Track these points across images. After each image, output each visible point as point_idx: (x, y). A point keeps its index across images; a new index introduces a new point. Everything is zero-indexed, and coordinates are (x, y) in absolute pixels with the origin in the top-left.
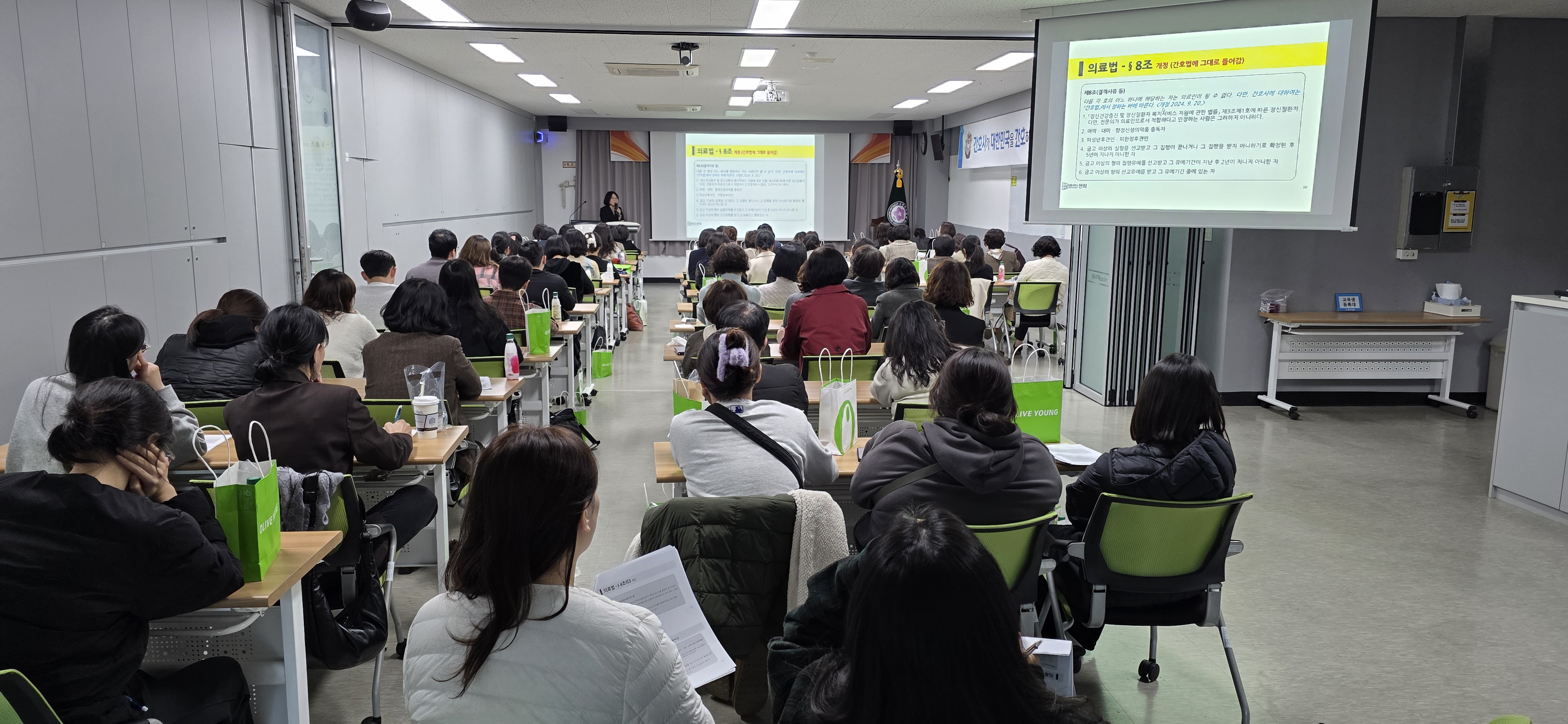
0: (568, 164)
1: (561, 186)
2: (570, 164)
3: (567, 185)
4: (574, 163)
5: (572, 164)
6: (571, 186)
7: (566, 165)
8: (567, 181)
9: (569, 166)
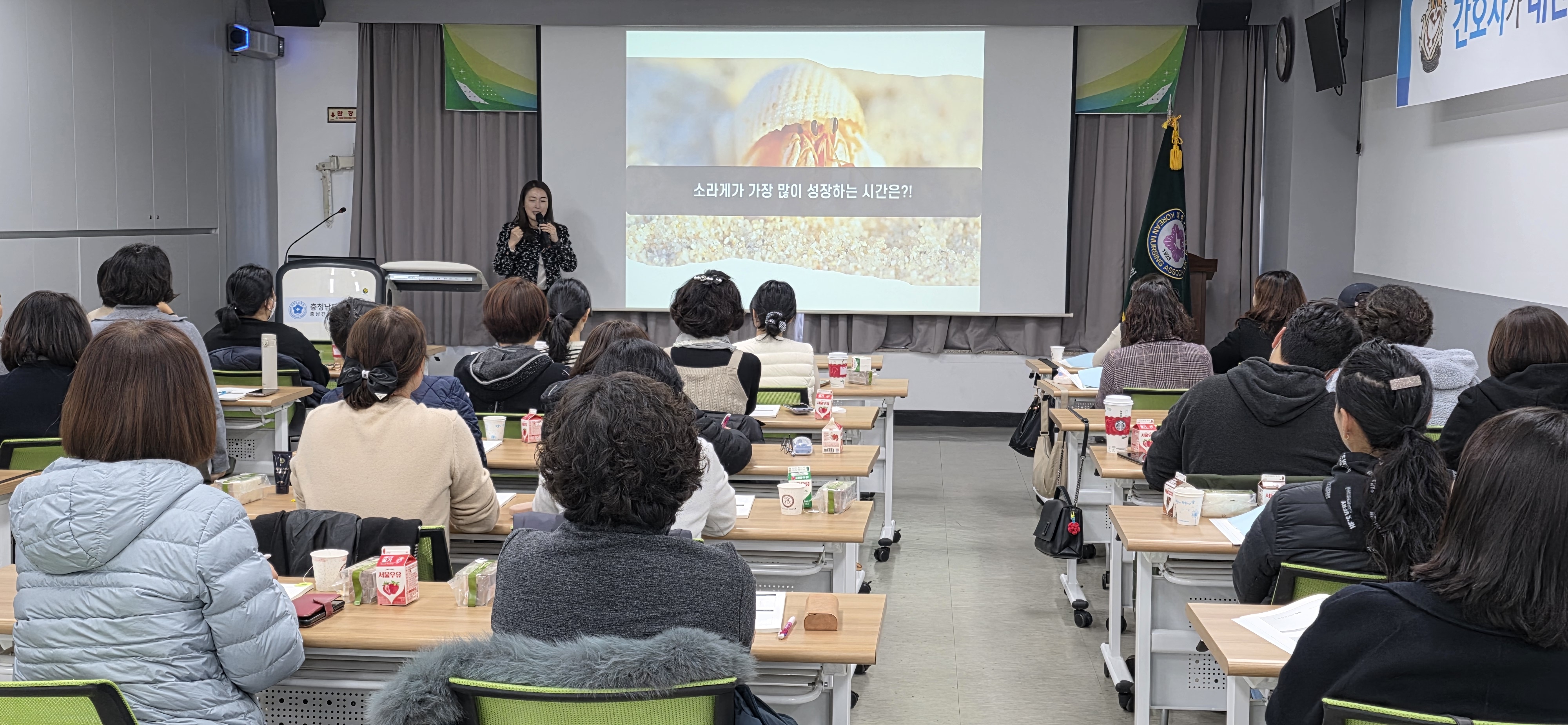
0: (340, 113)
1: (321, 168)
2: (345, 113)
3: (333, 166)
4: (355, 111)
5: (351, 113)
6: (344, 169)
7: (335, 115)
8: (333, 156)
9: (342, 118)
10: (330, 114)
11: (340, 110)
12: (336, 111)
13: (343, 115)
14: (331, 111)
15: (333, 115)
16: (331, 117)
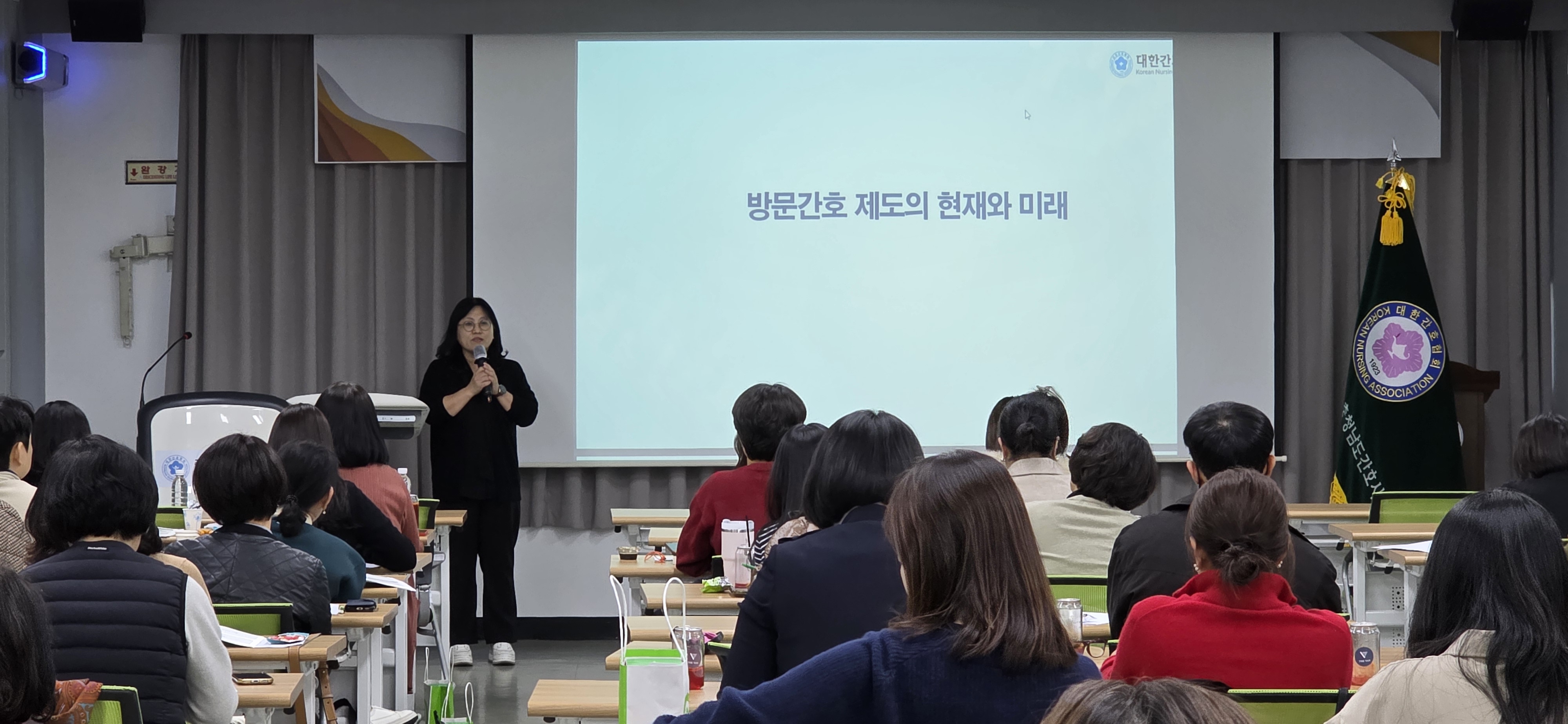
0: (145, 170)
1: (117, 256)
2: (154, 170)
3: (140, 252)
4: (174, 166)
5: (163, 170)
6: (156, 255)
7: (138, 173)
8: (138, 236)
9: (149, 177)
10: (130, 171)
11: (146, 165)
12: (138, 167)
13: (151, 173)
14: (131, 167)
15: (134, 173)
16: (130, 177)
